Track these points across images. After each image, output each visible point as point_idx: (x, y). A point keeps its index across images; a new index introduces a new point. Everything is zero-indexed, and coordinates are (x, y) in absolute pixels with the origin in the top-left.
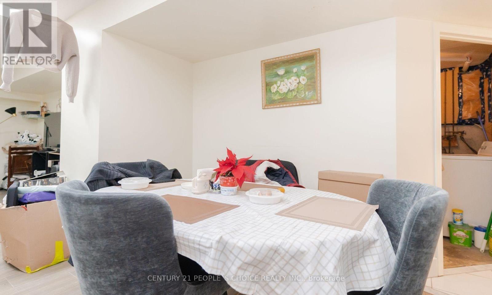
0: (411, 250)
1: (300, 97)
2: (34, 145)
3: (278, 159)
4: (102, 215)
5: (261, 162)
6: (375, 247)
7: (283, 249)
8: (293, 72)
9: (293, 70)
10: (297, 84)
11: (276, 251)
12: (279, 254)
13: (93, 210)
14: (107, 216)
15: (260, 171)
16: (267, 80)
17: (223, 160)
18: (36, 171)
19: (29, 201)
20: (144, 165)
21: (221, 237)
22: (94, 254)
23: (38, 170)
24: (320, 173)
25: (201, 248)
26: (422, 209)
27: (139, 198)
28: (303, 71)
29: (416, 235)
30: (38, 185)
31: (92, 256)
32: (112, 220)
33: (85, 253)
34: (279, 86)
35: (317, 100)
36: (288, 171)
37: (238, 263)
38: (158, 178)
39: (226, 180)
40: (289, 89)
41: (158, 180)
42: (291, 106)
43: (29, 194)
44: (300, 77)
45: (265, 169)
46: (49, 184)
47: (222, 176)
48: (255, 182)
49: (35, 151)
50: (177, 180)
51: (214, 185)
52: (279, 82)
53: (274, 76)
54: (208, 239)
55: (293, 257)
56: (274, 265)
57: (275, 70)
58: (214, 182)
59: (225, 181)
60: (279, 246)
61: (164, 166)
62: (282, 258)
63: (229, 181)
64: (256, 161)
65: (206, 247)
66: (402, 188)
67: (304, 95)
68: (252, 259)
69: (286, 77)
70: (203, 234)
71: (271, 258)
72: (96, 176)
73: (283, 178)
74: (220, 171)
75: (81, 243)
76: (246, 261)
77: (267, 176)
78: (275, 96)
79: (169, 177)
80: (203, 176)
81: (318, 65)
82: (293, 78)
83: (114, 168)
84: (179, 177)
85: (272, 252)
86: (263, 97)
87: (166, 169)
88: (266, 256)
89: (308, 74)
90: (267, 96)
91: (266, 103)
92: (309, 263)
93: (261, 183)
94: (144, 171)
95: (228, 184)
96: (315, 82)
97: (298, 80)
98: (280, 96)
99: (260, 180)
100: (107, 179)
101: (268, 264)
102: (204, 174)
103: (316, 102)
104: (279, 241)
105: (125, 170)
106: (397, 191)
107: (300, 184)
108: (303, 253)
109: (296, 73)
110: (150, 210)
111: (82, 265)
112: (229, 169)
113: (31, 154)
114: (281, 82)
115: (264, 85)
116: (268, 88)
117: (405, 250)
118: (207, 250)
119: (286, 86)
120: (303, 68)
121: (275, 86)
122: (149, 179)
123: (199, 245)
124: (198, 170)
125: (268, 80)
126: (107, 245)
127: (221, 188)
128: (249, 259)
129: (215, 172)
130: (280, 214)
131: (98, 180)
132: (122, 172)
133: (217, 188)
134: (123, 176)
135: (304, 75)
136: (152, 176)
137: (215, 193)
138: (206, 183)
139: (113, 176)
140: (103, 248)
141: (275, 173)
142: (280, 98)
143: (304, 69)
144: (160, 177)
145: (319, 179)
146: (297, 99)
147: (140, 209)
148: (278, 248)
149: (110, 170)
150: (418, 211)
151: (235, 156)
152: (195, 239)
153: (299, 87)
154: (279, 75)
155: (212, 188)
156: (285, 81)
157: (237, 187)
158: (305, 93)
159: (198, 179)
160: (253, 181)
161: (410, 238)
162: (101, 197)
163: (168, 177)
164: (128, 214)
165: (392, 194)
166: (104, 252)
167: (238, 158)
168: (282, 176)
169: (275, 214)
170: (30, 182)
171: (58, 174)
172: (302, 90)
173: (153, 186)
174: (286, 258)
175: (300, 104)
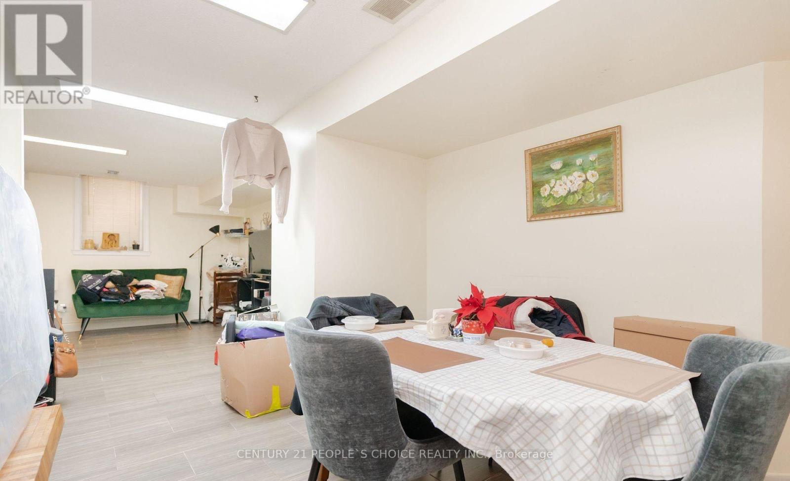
0: (722, 434)
1: (588, 202)
2: (238, 270)
3: (551, 296)
4: (323, 353)
5: (524, 299)
6: (668, 425)
7: (529, 409)
8: (575, 164)
9: (576, 161)
10: (583, 183)
11: (519, 411)
12: (523, 414)
13: (316, 348)
14: (327, 355)
15: (522, 314)
16: (534, 179)
17: (466, 299)
18: (241, 301)
19: (246, 337)
20: (367, 301)
21: (455, 393)
22: (317, 391)
23: (243, 301)
24: (617, 320)
25: (431, 399)
26: (740, 379)
27: (356, 340)
28: (593, 162)
29: (730, 414)
30: (253, 320)
31: (316, 393)
32: (332, 360)
33: (310, 391)
34: (554, 187)
35: (615, 206)
36: (566, 314)
37: (475, 421)
38: (384, 318)
39: (470, 324)
40: (569, 192)
41: (385, 320)
42: (573, 216)
43: (246, 329)
44: (587, 171)
45: (529, 311)
46: (263, 319)
47: (466, 319)
48: (514, 329)
49: (240, 278)
50: (408, 322)
51: (454, 330)
52: (553, 181)
53: (545, 172)
54: (439, 391)
55: (540, 420)
56: (517, 426)
57: (547, 163)
58: (454, 326)
59: (469, 326)
60: (524, 404)
61: (391, 303)
62: (527, 419)
63: (474, 326)
64: (516, 298)
65: (437, 399)
66: (741, 349)
67: (594, 199)
68: (491, 417)
69: (564, 173)
70: (434, 385)
71: (514, 418)
72: (318, 313)
73: (559, 325)
74: (461, 313)
75: (306, 380)
76: (484, 419)
77: (533, 321)
78: (547, 202)
79: (398, 317)
80: (440, 319)
81: (618, 152)
82: (576, 174)
83: (335, 304)
84: (411, 317)
85: (515, 411)
86: (529, 203)
87: (394, 307)
88: (507, 415)
89: (600, 167)
90: (534, 202)
91: (533, 212)
92: (560, 430)
93: (523, 331)
94: (368, 308)
95: (473, 330)
96: (612, 179)
97: (584, 176)
98: (554, 202)
99: (523, 325)
100: (329, 317)
101: (510, 424)
102: (442, 316)
103: (613, 210)
104: (524, 400)
105: (348, 306)
106: (732, 355)
107: (587, 335)
108: (553, 416)
109: (580, 165)
110: (367, 353)
111: (307, 402)
112: (474, 310)
113: (236, 281)
114: (556, 180)
115: (530, 185)
116: (536, 190)
117: (713, 433)
118: (438, 402)
119: (564, 186)
120: (592, 157)
121: (547, 186)
122: (376, 318)
123: (430, 396)
124: (434, 310)
125: (536, 178)
126: (328, 385)
127: (463, 336)
128: (487, 417)
129: (456, 313)
130: (538, 372)
131: (319, 318)
132: (344, 309)
133: (458, 334)
134: (346, 313)
135: (594, 169)
136: (378, 315)
137: (456, 340)
138: (444, 327)
139: (335, 314)
140: (325, 386)
141: (546, 316)
142: (555, 204)
143: (594, 159)
144: (387, 317)
145: (615, 329)
146: (582, 206)
147: (357, 351)
148: (523, 407)
149: (331, 306)
150: (734, 382)
151: (482, 292)
152: (426, 389)
153: (586, 187)
154: (553, 170)
155: (452, 334)
156: (563, 178)
157: (484, 334)
158: (595, 196)
159: (435, 322)
160: (512, 327)
161: (722, 417)
162: (322, 336)
163: (396, 317)
164: (346, 354)
165: (723, 357)
166: (326, 390)
167: (486, 296)
168: (556, 322)
169: (531, 372)
170: (245, 316)
171: (271, 307)
172: (591, 192)
173: (381, 328)
174: (531, 419)
175: (586, 214)
